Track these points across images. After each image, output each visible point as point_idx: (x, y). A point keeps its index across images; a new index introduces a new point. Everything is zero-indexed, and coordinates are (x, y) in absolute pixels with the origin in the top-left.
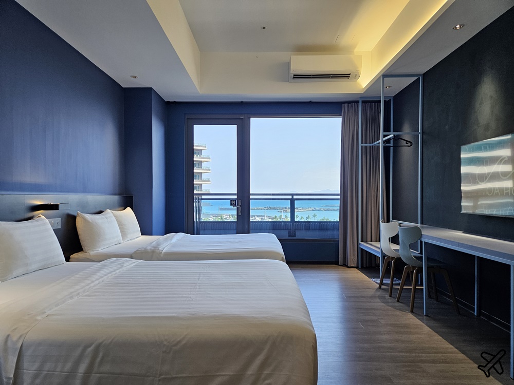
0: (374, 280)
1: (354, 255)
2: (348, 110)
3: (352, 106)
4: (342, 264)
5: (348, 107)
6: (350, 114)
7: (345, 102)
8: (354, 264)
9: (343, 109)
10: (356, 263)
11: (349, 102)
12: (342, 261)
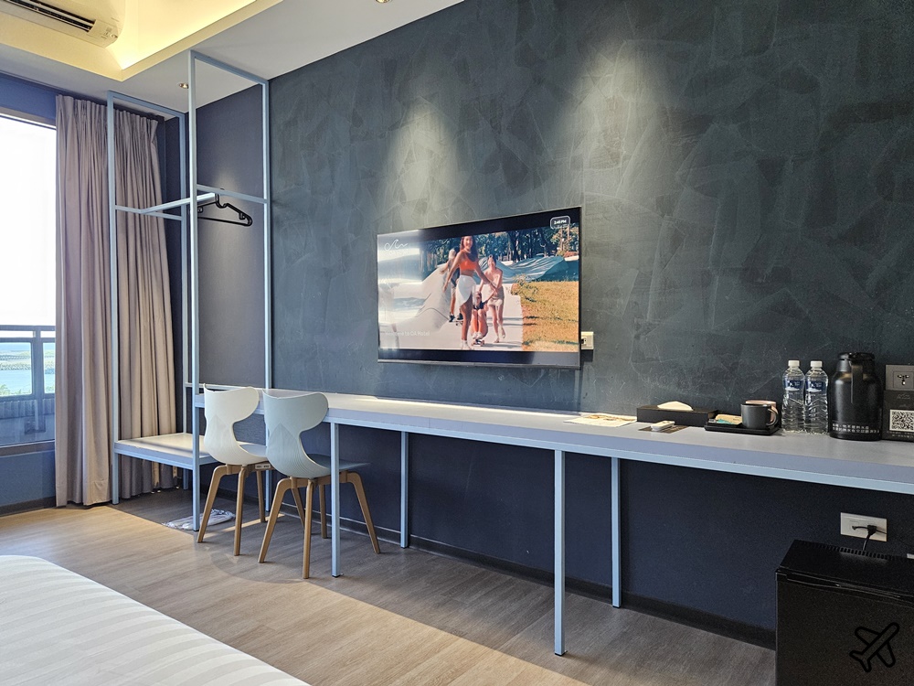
0: (171, 524)
1: (99, 475)
2: (76, 115)
3: (84, 107)
4: (65, 504)
5: (75, 107)
6: (81, 126)
7: (65, 93)
8: (100, 495)
9: (59, 107)
10: (106, 493)
11: (76, 96)
12: (65, 494)
